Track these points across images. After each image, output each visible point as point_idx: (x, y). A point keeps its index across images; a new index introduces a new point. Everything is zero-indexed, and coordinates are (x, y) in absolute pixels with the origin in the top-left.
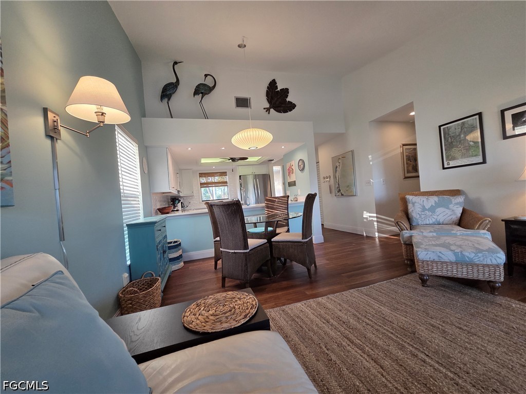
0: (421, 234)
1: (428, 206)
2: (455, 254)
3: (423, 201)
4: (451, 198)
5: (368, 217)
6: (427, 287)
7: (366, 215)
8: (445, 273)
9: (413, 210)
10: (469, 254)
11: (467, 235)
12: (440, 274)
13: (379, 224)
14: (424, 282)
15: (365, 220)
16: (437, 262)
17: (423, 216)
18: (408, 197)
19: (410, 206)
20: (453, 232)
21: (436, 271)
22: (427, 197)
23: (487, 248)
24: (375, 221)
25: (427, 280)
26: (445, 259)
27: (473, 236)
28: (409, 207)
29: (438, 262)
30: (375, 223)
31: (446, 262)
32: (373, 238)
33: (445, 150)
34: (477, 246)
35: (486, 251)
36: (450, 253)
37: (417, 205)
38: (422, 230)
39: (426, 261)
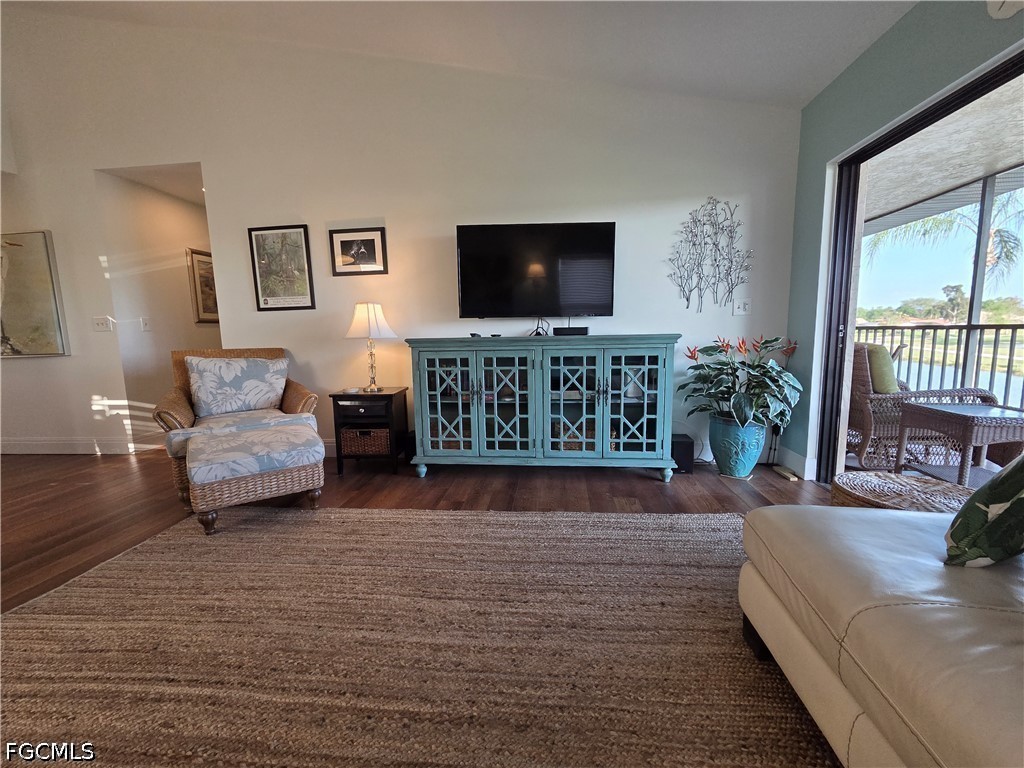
0: (209, 432)
1: (228, 377)
2: (259, 459)
3: (220, 367)
4: (269, 362)
5: (107, 409)
6: (215, 532)
7: (99, 403)
8: (244, 498)
9: (199, 387)
10: (279, 455)
11: (285, 423)
12: (236, 501)
13: (137, 422)
14: (208, 526)
15: (98, 417)
16: (228, 482)
17: (219, 397)
18: (189, 359)
19: (194, 378)
20: (265, 421)
21: (229, 498)
22: (227, 360)
23: (304, 440)
24: (125, 417)
25: (214, 520)
26: (243, 471)
27: (291, 424)
28: (192, 381)
29: (231, 479)
30: (127, 422)
31: (246, 477)
32: (122, 458)
33: (261, 276)
34: (292, 439)
35: (303, 445)
36: (251, 459)
37: (208, 376)
38: (211, 425)
39: (208, 484)
